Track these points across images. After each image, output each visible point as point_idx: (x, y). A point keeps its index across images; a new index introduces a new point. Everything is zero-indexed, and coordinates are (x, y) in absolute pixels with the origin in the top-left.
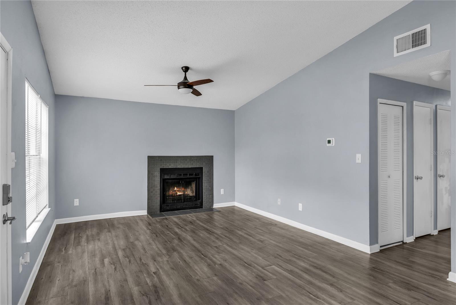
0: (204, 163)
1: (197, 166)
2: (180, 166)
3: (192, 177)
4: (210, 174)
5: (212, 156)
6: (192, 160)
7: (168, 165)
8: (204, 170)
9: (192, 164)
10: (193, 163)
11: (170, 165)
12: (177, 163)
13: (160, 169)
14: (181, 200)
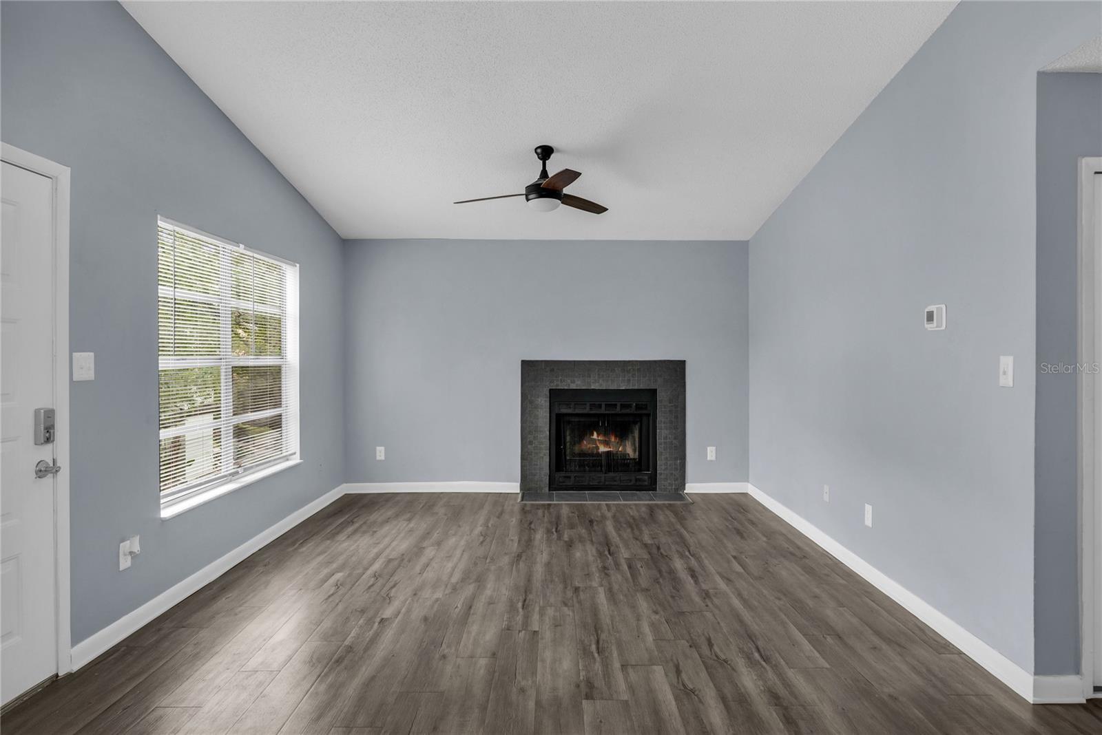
0: (659, 379)
1: (642, 387)
2: (597, 384)
3: (627, 411)
4: (676, 407)
5: (683, 362)
6: (628, 372)
7: (569, 381)
8: (662, 397)
9: (629, 380)
10: (632, 379)
11: (573, 382)
12: (590, 377)
13: (550, 390)
14: (601, 466)
